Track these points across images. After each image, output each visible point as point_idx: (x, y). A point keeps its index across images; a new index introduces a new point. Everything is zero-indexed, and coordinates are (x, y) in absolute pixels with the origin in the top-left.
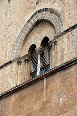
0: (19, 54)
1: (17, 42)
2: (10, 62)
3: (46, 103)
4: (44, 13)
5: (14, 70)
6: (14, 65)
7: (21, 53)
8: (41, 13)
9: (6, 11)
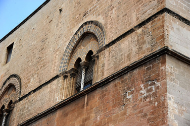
0: (66, 68)
1: (64, 55)
2: (57, 77)
3: (86, 120)
4: (90, 25)
5: (60, 85)
6: (61, 79)
7: (67, 66)
8: (87, 26)
9: (57, 22)
